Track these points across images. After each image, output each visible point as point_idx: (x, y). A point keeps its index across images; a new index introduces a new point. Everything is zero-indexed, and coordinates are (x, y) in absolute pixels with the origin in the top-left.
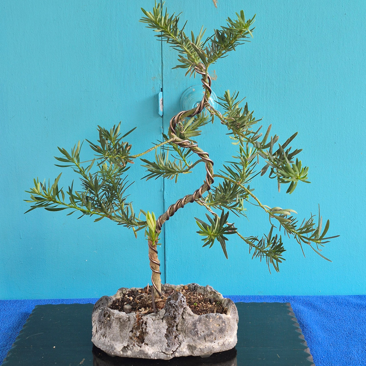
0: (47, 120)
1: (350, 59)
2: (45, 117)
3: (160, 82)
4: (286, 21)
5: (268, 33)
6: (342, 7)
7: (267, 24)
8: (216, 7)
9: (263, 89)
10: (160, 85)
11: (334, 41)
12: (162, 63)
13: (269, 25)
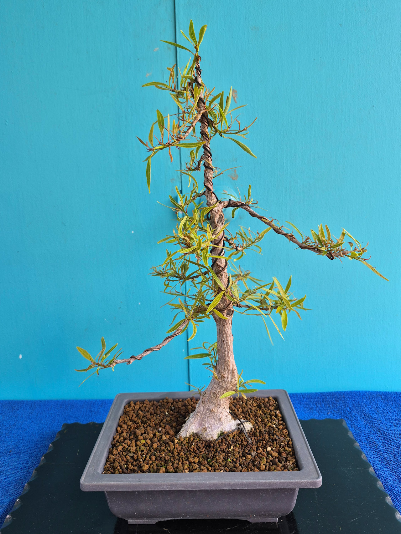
0: (65, 225)
1: (379, 153)
2: (63, 223)
3: (179, 185)
4: (310, 115)
5: (291, 128)
6: (369, 98)
7: (289, 119)
8: (236, 102)
9: (287, 188)
10: (179, 187)
11: (362, 135)
12: (181, 163)
13: (292, 120)
